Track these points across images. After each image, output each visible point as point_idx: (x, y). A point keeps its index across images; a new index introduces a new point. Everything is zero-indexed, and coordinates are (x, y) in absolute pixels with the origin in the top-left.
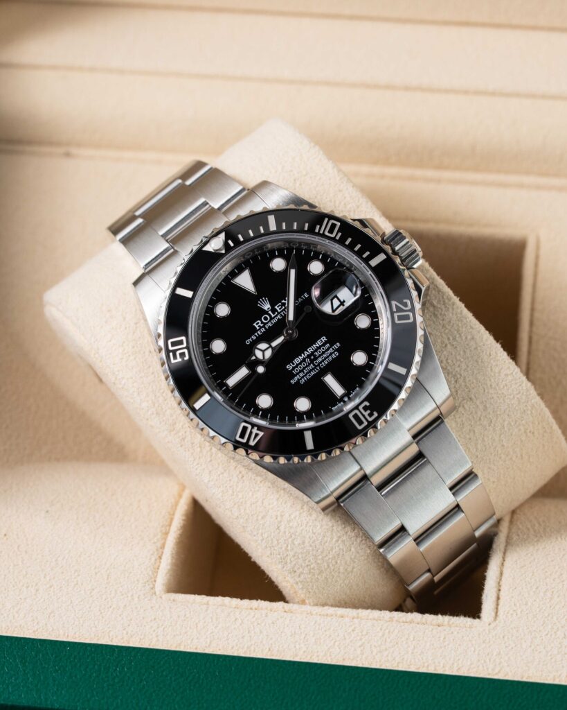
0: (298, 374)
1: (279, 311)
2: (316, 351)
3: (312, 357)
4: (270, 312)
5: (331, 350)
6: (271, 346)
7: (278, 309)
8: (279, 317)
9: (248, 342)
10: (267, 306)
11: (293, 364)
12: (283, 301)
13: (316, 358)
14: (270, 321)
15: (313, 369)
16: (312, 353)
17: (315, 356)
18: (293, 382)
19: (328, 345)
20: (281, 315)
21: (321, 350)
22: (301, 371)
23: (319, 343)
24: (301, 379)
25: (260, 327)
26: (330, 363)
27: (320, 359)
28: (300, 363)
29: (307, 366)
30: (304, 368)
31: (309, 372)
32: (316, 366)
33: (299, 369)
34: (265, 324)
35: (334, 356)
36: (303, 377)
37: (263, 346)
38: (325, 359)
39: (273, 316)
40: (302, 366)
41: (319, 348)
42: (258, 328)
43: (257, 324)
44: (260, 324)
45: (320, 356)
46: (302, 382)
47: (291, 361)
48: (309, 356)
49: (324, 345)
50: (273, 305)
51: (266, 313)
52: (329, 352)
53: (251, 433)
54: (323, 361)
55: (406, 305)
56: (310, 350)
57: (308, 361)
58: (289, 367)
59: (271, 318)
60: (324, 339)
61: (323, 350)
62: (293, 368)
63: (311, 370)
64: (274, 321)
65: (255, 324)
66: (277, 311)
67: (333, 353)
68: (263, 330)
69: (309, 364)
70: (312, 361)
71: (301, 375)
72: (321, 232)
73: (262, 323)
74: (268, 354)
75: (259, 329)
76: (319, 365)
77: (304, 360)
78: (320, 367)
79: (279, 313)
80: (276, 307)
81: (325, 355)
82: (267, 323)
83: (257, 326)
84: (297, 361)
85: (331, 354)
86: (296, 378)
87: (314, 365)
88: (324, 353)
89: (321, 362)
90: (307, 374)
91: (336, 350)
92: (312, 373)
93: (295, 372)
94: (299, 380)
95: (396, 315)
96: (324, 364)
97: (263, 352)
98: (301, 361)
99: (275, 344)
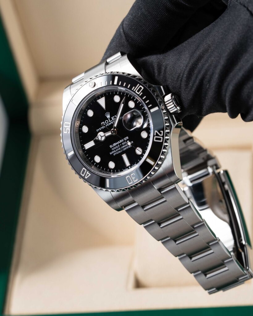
0: (113, 150)
1: (113, 120)
4: (109, 119)
6: (105, 136)
7: (112, 119)
8: (112, 122)
9: (97, 130)
10: (108, 116)
11: (113, 146)
12: (115, 116)
13: (122, 146)
14: (108, 123)
16: (121, 143)
17: (122, 144)
18: (111, 153)
20: (113, 122)
21: (125, 143)
23: (125, 139)
24: (114, 153)
26: (127, 150)
27: (124, 147)
28: (115, 146)
29: (118, 148)
30: (117, 149)
31: (118, 151)
32: (121, 149)
33: (114, 148)
34: (106, 124)
35: (129, 147)
36: (115, 153)
37: (101, 134)
39: (110, 121)
40: (116, 147)
41: (124, 141)
45: (124, 145)
46: (114, 154)
47: (112, 144)
48: (119, 144)
49: (127, 140)
50: (111, 116)
51: (107, 119)
53: (86, 173)
54: (125, 148)
55: (161, 133)
56: (121, 141)
58: (111, 146)
59: (109, 122)
63: (119, 150)
64: (110, 124)
65: (102, 123)
66: (112, 120)
68: (104, 127)
69: (119, 147)
70: (120, 146)
71: (115, 151)
72: (134, 90)
73: (105, 123)
74: (103, 138)
76: (122, 149)
79: (112, 121)
80: (112, 118)
81: (126, 145)
82: (107, 124)
84: (115, 144)
89: (123, 148)
90: (117, 151)
91: (131, 144)
92: (119, 152)
93: (112, 149)
94: (113, 153)
95: (155, 137)
96: (125, 149)
97: (101, 136)
98: (116, 145)
99: (107, 135)
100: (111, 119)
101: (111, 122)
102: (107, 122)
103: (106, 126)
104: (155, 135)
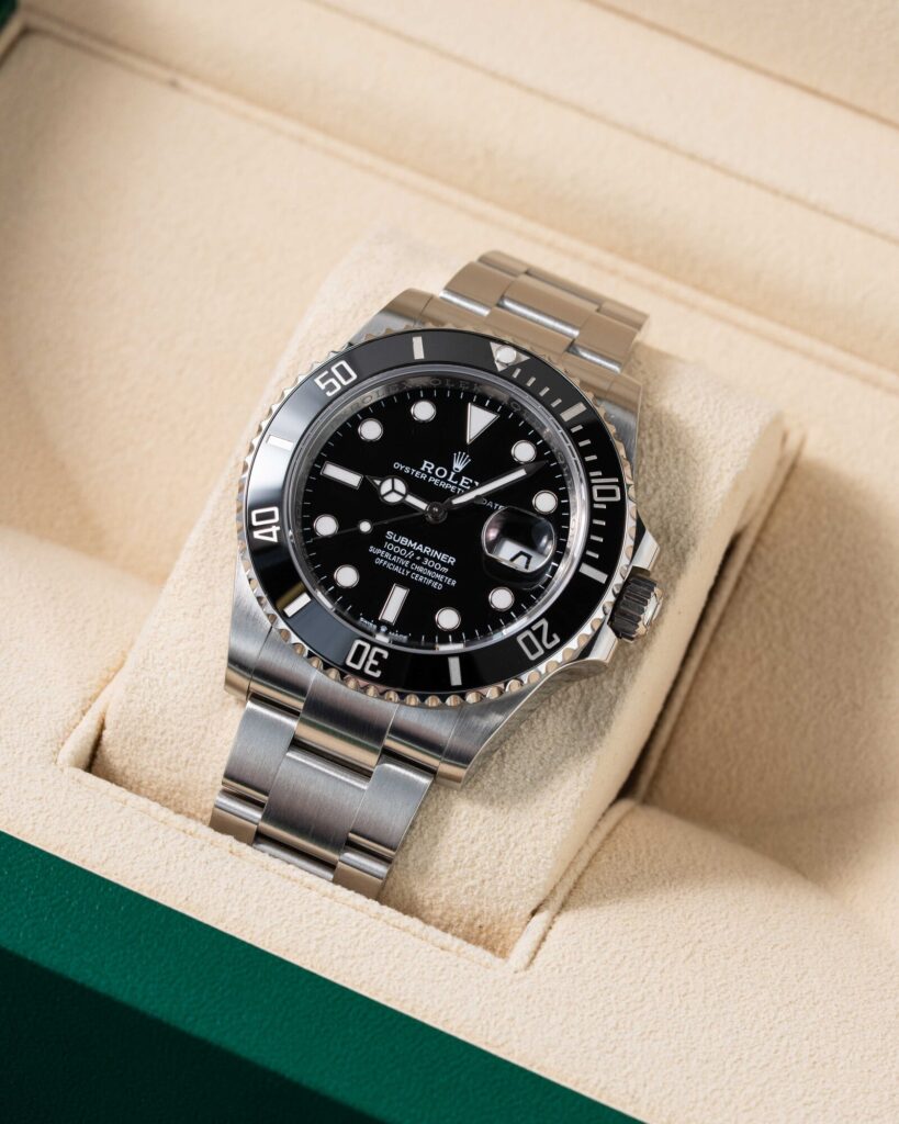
0: (386, 550)
1: (461, 484)
2: (430, 558)
3: (418, 558)
4: (453, 474)
5: (440, 577)
6: (404, 496)
7: (463, 481)
8: (453, 488)
9: (397, 466)
10: (459, 466)
11: (397, 538)
12: (476, 482)
13: (419, 563)
14: (441, 479)
15: (403, 567)
16: (424, 556)
17: (422, 560)
18: (372, 549)
19: (446, 570)
20: (456, 490)
21: (434, 565)
22: (392, 552)
23: (443, 557)
24: (381, 558)
25: (426, 471)
26: (422, 585)
27: (421, 569)
28: (402, 547)
29: (403, 557)
30: (398, 555)
31: (396, 564)
32: (409, 568)
33: (394, 548)
34: (433, 475)
35: (435, 585)
36: (385, 559)
37: (400, 486)
38: (425, 576)
40: (400, 551)
41: (436, 560)
42: (423, 469)
43: (428, 465)
44: (429, 469)
45: (426, 566)
46: (379, 561)
47: (399, 533)
48: (417, 553)
49: (444, 564)
50: (465, 472)
51: (450, 470)
52: (438, 576)
53: (269, 526)
54: (421, 574)
55: (550, 639)
56: (427, 550)
57: (411, 554)
58: (390, 535)
59: (445, 480)
60: (452, 561)
61: (437, 567)
62: (391, 541)
63: (400, 565)
64: (443, 484)
65: (426, 462)
66: (459, 482)
67: (439, 582)
68: (424, 477)
69: (408, 559)
70: (413, 560)
71: (388, 555)
72: (593, 481)
73: (433, 471)
74: (393, 498)
75: (422, 472)
76: (412, 571)
77: (409, 549)
78: (410, 574)
80: (464, 478)
81: (430, 573)
82: (436, 477)
83: (424, 466)
84: (404, 541)
85: (436, 580)
86: (379, 551)
87: (409, 565)
88: (432, 569)
89: (417, 572)
90: (391, 562)
91: (444, 584)
92: (397, 569)
93: (387, 545)
94: (379, 556)
95: (528, 633)
96: (417, 577)
97: (392, 491)
98: (405, 547)
99: (411, 500)
100: (458, 477)
101: (452, 484)
102: (441, 472)
103: (427, 479)
104: (535, 628)
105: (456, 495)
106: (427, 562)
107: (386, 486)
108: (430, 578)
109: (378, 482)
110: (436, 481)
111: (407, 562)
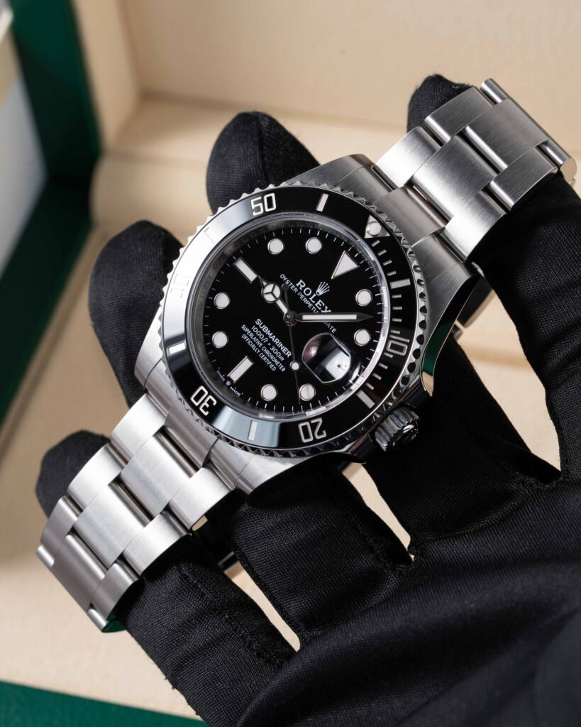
0: (252, 331)
2: (276, 347)
3: (269, 344)
4: (314, 295)
5: (277, 362)
6: (277, 299)
7: (318, 303)
9: (283, 277)
10: (320, 291)
11: (262, 326)
13: (268, 348)
15: (257, 346)
16: (273, 344)
17: (271, 346)
18: (244, 327)
19: (282, 359)
21: (277, 353)
22: (255, 334)
23: (284, 349)
24: (247, 335)
25: (298, 287)
26: (264, 363)
27: (267, 352)
28: (263, 333)
29: (260, 340)
30: (258, 337)
31: (254, 343)
32: (260, 349)
33: (257, 332)
35: (272, 366)
36: (249, 337)
37: (277, 292)
38: (268, 358)
39: (311, 299)
40: (260, 335)
41: (279, 350)
42: (297, 285)
43: (302, 283)
44: (302, 286)
45: (271, 352)
46: (244, 337)
47: (264, 323)
48: (270, 340)
49: (283, 355)
50: (322, 297)
51: (314, 292)
54: (266, 355)
55: (320, 433)
56: (277, 341)
57: (266, 340)
58: (259, 322)
59: (308, 298)
60: (289, 354)
61: (276, 355)
62: (257, 326)
63: (256, 345)
65: (301, 281)
66: (316, 303)
67: (275, 365)
68: (296, 290)
69: (262, 342)
70: (265, 344)
71: (251, 335)
72: (393, 337)
74: (269, 298)
75: (296, 286)
76: (262, 351)
77: (266, 336)
78: (259, 353)
80: (320, 301)
81: (272, 357)
82: (303, 294)
83: (299, 283)
84: (265, 329)
85: (273, 363)
86: (247, 330)
87: (262, 347)
88: (274, 355)
89: (264, 354)
90: (252, 341)
91: (278, 368)
92: (253, 346)
93: (254, 328)
94: (246, 333)
95: (307, 424)
96: (262, 356)
97: (271, 293)
99: (280, 304)
100: (316, 299)
101: (311, 302)
102: (308, 292)
103: (298, 292)
104: (313, 422)
105: (310, 312)
106: (273, 349)
107: (269, 288)
108: (270, 360)
109: (265, 284)
110: (302, 296)
111: (261, 344)
